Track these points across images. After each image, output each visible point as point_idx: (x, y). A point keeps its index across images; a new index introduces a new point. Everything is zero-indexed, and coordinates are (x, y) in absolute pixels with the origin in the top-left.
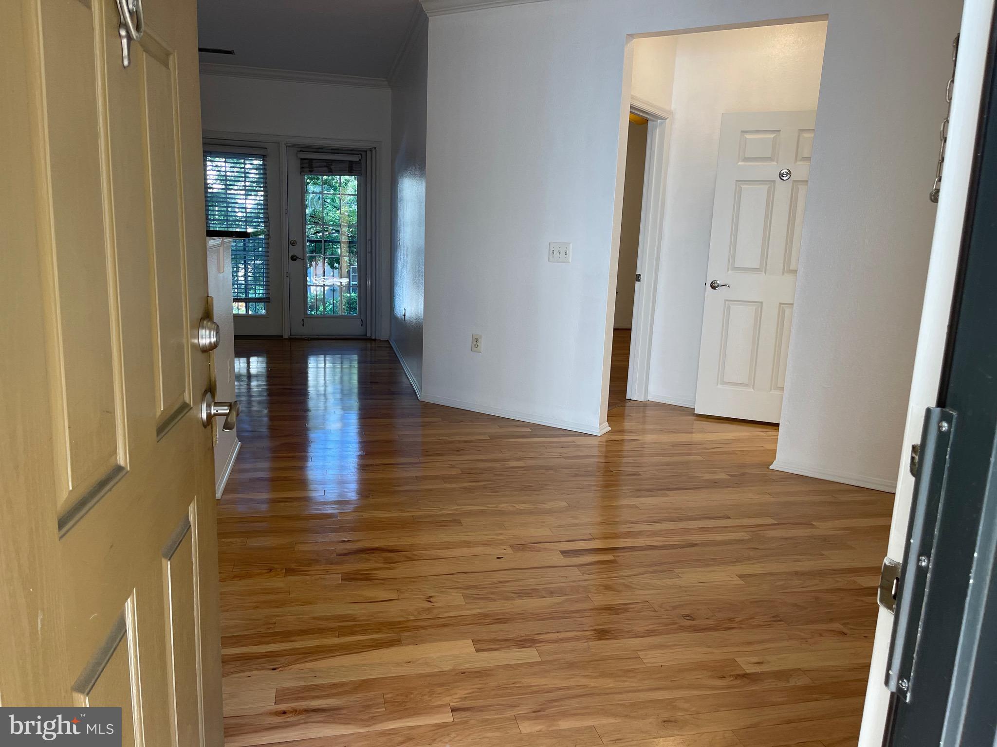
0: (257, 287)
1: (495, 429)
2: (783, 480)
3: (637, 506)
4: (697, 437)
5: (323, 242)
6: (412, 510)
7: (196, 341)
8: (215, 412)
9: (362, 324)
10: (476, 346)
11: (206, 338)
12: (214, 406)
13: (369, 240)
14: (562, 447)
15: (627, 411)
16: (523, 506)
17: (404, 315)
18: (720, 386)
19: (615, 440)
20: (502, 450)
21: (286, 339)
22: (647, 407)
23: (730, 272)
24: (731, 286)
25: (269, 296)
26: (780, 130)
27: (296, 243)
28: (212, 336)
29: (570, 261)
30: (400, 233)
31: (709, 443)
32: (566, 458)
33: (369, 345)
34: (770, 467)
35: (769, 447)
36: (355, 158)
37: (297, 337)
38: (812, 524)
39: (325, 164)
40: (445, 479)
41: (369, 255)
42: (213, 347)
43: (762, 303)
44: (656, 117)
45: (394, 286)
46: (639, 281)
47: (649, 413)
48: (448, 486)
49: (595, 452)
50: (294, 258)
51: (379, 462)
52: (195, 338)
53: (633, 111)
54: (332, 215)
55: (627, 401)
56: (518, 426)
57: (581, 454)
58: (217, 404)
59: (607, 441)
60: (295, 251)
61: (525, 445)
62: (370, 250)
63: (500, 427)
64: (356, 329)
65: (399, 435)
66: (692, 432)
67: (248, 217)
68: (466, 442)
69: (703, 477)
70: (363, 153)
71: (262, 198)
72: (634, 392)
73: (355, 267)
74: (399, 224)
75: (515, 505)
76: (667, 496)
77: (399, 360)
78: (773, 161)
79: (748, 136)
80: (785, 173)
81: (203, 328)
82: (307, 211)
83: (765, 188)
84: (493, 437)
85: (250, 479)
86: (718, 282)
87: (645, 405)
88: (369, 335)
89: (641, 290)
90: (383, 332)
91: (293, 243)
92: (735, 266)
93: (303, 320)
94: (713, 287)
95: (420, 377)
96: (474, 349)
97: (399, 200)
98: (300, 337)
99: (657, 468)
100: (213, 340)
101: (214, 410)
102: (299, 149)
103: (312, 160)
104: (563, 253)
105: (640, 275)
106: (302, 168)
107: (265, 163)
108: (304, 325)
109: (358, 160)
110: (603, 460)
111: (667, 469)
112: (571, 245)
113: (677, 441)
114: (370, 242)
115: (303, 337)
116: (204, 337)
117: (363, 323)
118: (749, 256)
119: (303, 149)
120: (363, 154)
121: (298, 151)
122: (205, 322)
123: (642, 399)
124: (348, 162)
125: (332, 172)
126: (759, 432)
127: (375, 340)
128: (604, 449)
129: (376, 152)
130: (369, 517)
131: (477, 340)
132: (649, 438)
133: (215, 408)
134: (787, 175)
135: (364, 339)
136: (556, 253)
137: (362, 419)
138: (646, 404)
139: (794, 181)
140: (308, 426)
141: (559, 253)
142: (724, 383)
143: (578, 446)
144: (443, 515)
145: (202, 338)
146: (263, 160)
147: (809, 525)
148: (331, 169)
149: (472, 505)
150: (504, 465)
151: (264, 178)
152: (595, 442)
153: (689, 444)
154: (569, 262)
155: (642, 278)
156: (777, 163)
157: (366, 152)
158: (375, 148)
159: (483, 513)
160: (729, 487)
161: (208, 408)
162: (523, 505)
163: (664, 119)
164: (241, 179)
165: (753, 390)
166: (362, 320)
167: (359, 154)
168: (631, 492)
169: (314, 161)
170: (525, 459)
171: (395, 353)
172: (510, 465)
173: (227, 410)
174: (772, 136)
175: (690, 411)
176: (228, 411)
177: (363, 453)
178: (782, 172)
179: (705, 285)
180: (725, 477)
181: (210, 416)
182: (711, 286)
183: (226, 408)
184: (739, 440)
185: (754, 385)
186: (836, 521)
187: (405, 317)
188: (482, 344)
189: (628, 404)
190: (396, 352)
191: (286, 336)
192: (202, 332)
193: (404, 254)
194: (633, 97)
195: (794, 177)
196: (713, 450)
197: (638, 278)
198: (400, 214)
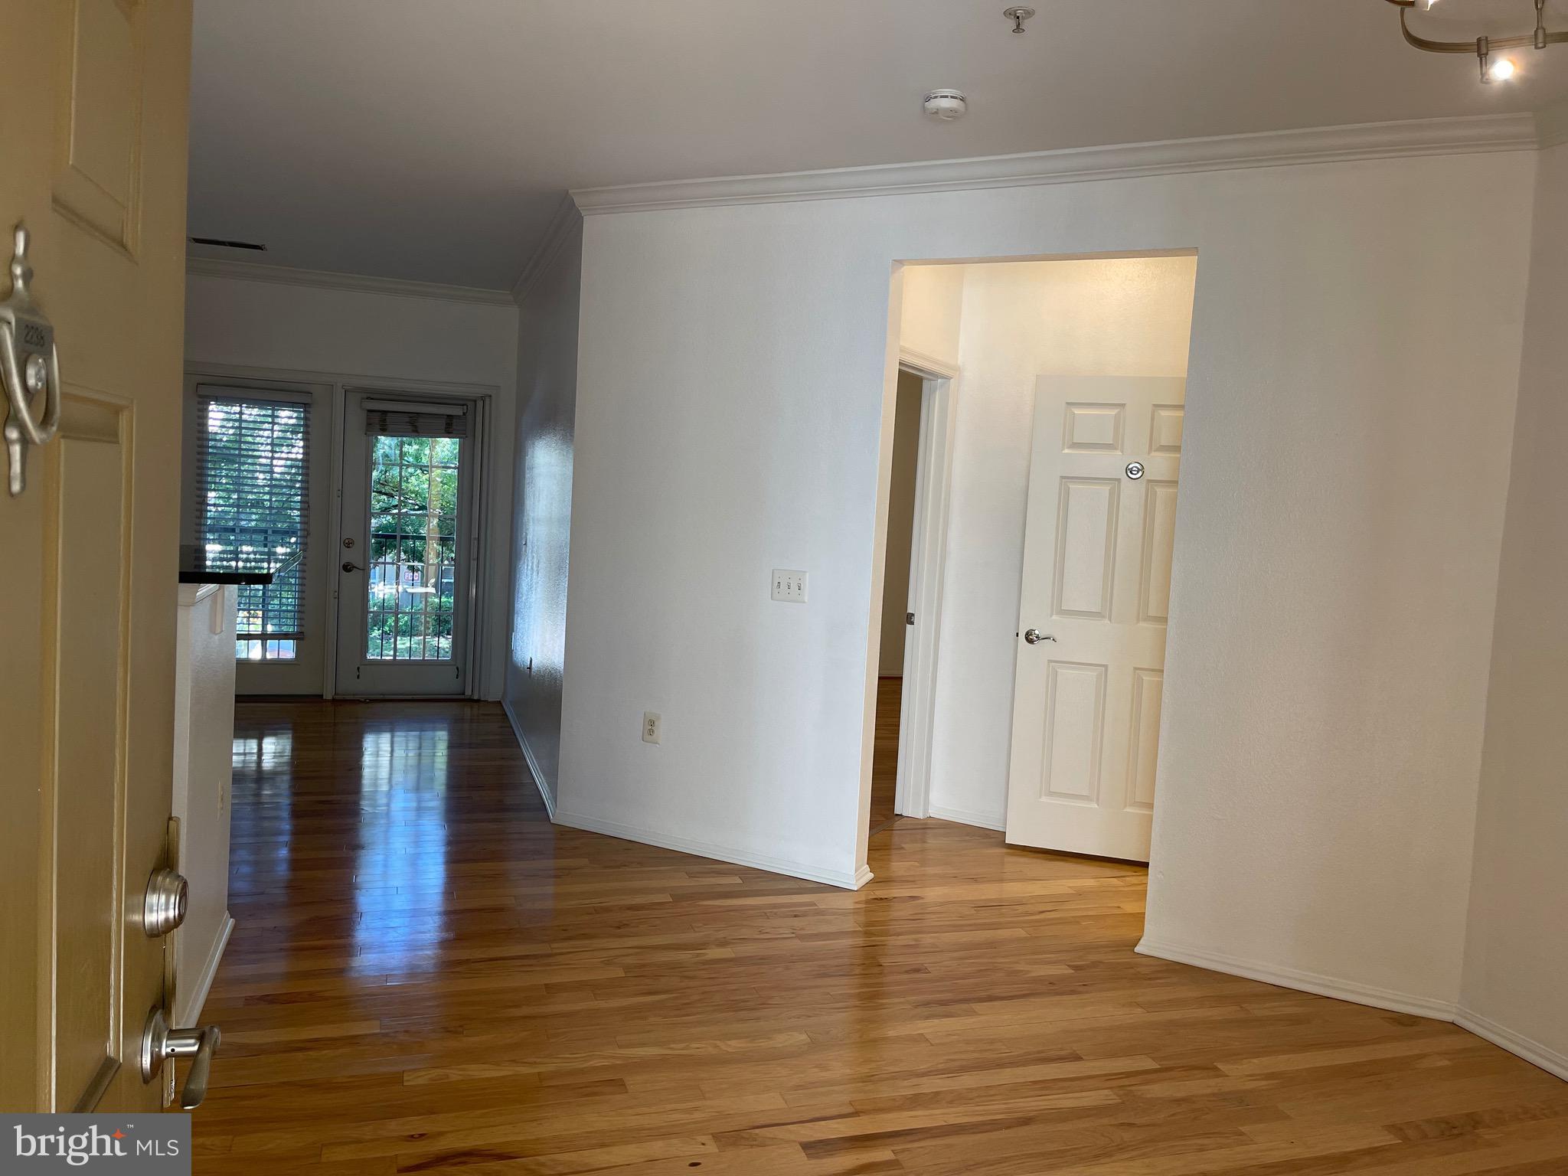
0: (284, 594)
1: (681, 881)
2: (1160, 975)
3: (928, 1037)
4: (1014, 890)
5: (398, 538)
6: (539, 1060)
7: (137, 918)
8: (169, 1050)
9: (457, 675)
10: (651, 732)
11: (159, 909)
12: (168, 1039)
13: (475, 539)
14: (796, 916)
15: (896, 839)
16: (735, 1044)
17: (530, 668)
18: (1044, 799)
19: (881, 899)
20: (694, 925)
21: (327, 701)
22: (928, 831)
23: (1054, 617)
24: (1057, 638)
25: (303, 630)
26: (1125, 404)
27: (353, 543)
28: (172, 906)
29: (806, 601)
30: (526, 534)
31: (1033, 901)
32: (802, 938)
33: (467, 711)
34: (1137, 949)
35: (1130, 908)
36: (457, 411)
37: (348, 697)
38: (1216, 1069)
39: (407, 420)
40: (595, 988)
41: (474, 563)
42: (170, 926)
43: (1106, 666)
44: (935, 375)
45: (513, 616)
46: (912, 623)
47: (932, 842)
48: (603, 1004)
49: (849, 924)
50: (347, 568)
51: (478, 954)
52: (134, 912)
53: (904, 368)
54: (417, 482)
55: (897, 818)
56: (720, 873)
57: (824, 928)
58: (174, 1034)
59: (867, 902)
60: (349, 556)
61: (732, 913)
62: (476, 556)
63: (691, 875)
64: (447, 684)
65: (514, 896)
66: (1001, 880)
67: (275, 486)
68: (630, 908)
69: (1028, 972)
70: (469, 403)
71: (301, 451)
72: (906, 804)
73: (449, 581)
74: (526, 518)
75: (718, 1043)
76: (973, 1013)
77: (519, 744)
78: (1116, 449)
79: (1077, 411)
80: (1134, 469)
81: (154, 890)
82: (375, 474)
83: (1105, 489)
84: (678, 898)
85: (247, 999)
86: (1037, 632)
87: (926, 827)
88: (468, 692)
89: (914, 636)
90: (492, 691)
91: (349, 544)
92: (1062, 608)
93: (358, 668)
94: (1030, 638)
95: (552, 775)
96: (647, 737)
97: (527, 481)
98: (351, 697)
99: (955, 954)
100: (172, 914)
101: (167, 1046)
102: (365, 396)
103: (385, 412)
104: (794, 587)
105: (913, 615)
106: (369, 424)
107: (308, 415)
108: (361, 676)
109: (462, 414)
110: (860, 941)
111: (970, 957)
112: (808, 574)
113: (983, 898)
114: (476, 542)
115: (357, 697)
116: (155, 908)
117: (460, 673)
118: (1082, 593)
119: (371, 395)
120: (471, 405)
121: (363, 398)
122: (160, 878)
123: (920, 816)
124: (446, 417)
125: (417, 431)
126: (1109, 879)
127: (478, 701)
128: (862, 919)
129: (491, 401)
130: (460, 1078)
131: (652, 723)
132: (934, 894)
133: (169, 1042)
134: (1138, 472)
135: (461, 699)
136: (783, 586)
137: (451, 863)
138: (926, 824)
139: (1149, 481)
140: (358, 880)
141: (787, 587)
142: (1051, 794)
143: (821, 913)
144: (595, 1069)
145: (151, 911)
146: (305, 412)
147: (1211, 1070)
148: (416, 427)
149: (643, 1045)
150: (698, 955)
151: (306, 426)
152: (848, 903)
153: (998, 905)
154: (804, 602)
155: (916, 620)
156: (1122, 452)
157: (475, 401)
158: (490, 396)
159: (662, 1062)
160: (1073, 992)
161: (157, 1044)
162: (733, 1043)
163: (947, 378)
164: (266, 426)
165: (1096, 806)
166: (458, 669)
167: (463, 405)
168: (916, 1007)
169: (389, 414)
170: (733, 943)
171: (511, 727)
172: (707, 957)
173: (194, 1045)
174: (1113, 412)
175: (995, 838)
176: (195, 1048)
177: (452, 935)
178: (1130, 467)
179: (1017, 636)
180: (1066, 972)
181: (158, 1061)
182: (1027, 638)
183: (192, 1041)
184: (1080, 894)
185: (1098, 799)
186: (1255, 1061)
187: (530, 671)
188: (661, 730)
189: (898, 824)
190: (513, 726)
191: (328, 696)
192: (153, 899)
193: (532, 568)
194: (902, 350)
195: (1148, 475)
196: (1042, 916)
197: (909, 619)
198: (529, 503)
